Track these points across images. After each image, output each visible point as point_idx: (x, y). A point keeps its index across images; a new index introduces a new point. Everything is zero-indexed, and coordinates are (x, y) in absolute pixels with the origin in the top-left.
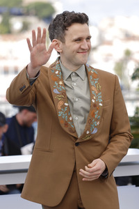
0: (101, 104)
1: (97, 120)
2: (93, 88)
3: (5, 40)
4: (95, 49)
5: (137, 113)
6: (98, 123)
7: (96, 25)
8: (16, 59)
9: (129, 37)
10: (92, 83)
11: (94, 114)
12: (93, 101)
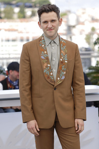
0: (66, 62)
1: (64, 71)
2: (62, 51)
3: (21, 22)
4: (74, 27)
5: (97, 64)
6: (65, 73)
7: (75, 13)
8: (27, 33)
9: (94, 20)
10: (62, 48)
11: (61, 68)
12: (61, 60)
